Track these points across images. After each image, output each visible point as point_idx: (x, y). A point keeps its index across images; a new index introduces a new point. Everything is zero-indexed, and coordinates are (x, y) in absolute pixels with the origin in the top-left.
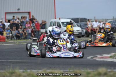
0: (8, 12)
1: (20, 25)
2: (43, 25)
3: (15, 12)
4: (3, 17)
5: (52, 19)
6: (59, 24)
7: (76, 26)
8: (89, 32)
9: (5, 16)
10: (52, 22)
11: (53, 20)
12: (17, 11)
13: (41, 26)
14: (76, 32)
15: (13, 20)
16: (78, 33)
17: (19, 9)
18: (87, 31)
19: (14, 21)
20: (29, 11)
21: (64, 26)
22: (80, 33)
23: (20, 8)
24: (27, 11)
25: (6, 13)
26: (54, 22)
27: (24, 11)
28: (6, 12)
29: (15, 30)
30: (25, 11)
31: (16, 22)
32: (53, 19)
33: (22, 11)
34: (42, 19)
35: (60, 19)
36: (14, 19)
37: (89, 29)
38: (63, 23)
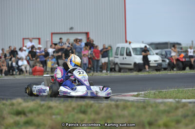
0: (56, 32)
1: (70, 51)
2: (104, 52)
3: (66, 32)
4: (48, 40)
5: (118, 43)
6: (128, 51)
7: (154, 54)
8: (173, 63)
9: (52, 38)
10: (119, 47)
11: (120, 45)
12: (68, 31)
13: (102, 53)
14: (154, 62)
15: (60, 44)
16: (156, 65)
17: (71, 28)
18: (171, 61)
19: (62, 46)
20: (86, 31)
21: (136, 55)
22: (160, 65)
23: (73, 26)
24: (84, 31)
25: (52, 34)
26: (122, 48)
27: (79, 31)
28: (53, 32)
29: (64, 58)
30: (81, 31)
31: (65, 47)
32: (123, 43)
33: (76, 31)
34: (104, 43)
35: (130, 43)
36: (62, 43)
37: (173, 59)
38: (135, 49)
